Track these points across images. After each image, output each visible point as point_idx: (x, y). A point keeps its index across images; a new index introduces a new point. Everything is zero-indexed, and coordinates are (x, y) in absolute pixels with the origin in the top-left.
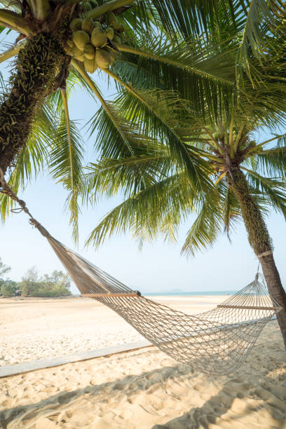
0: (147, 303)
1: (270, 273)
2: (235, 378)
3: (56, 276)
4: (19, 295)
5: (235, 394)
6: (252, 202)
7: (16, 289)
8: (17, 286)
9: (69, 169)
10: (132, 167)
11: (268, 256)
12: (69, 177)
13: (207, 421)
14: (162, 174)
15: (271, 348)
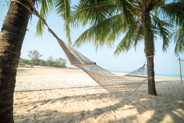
0: (98, 68)
1: (150, 64)
2: (127, 99)
3: (60, 60)
4: (46, 65)
5: (125, 103)
6: (151, 32)
7: (45, 63)
8: (46, 62)
9: (64, 9)
10: (95, 9)
11: (151, 58)
12: (65, 13)
13: (114, 109)
14: (109, 14)
15: (142, 92)
